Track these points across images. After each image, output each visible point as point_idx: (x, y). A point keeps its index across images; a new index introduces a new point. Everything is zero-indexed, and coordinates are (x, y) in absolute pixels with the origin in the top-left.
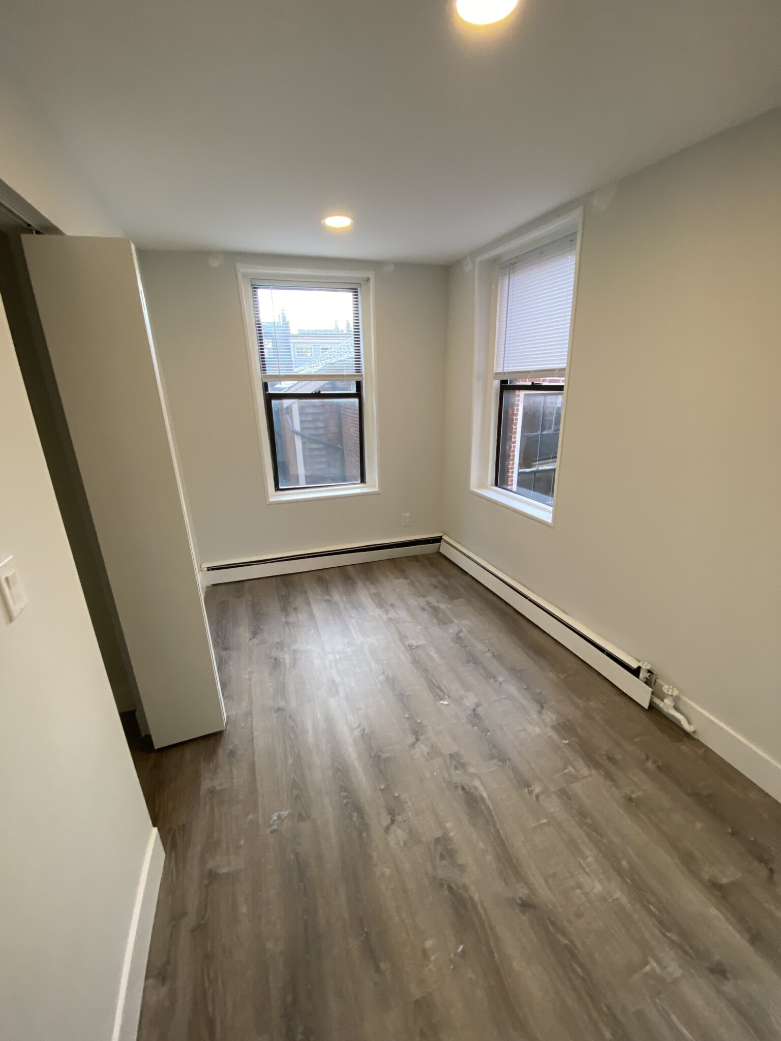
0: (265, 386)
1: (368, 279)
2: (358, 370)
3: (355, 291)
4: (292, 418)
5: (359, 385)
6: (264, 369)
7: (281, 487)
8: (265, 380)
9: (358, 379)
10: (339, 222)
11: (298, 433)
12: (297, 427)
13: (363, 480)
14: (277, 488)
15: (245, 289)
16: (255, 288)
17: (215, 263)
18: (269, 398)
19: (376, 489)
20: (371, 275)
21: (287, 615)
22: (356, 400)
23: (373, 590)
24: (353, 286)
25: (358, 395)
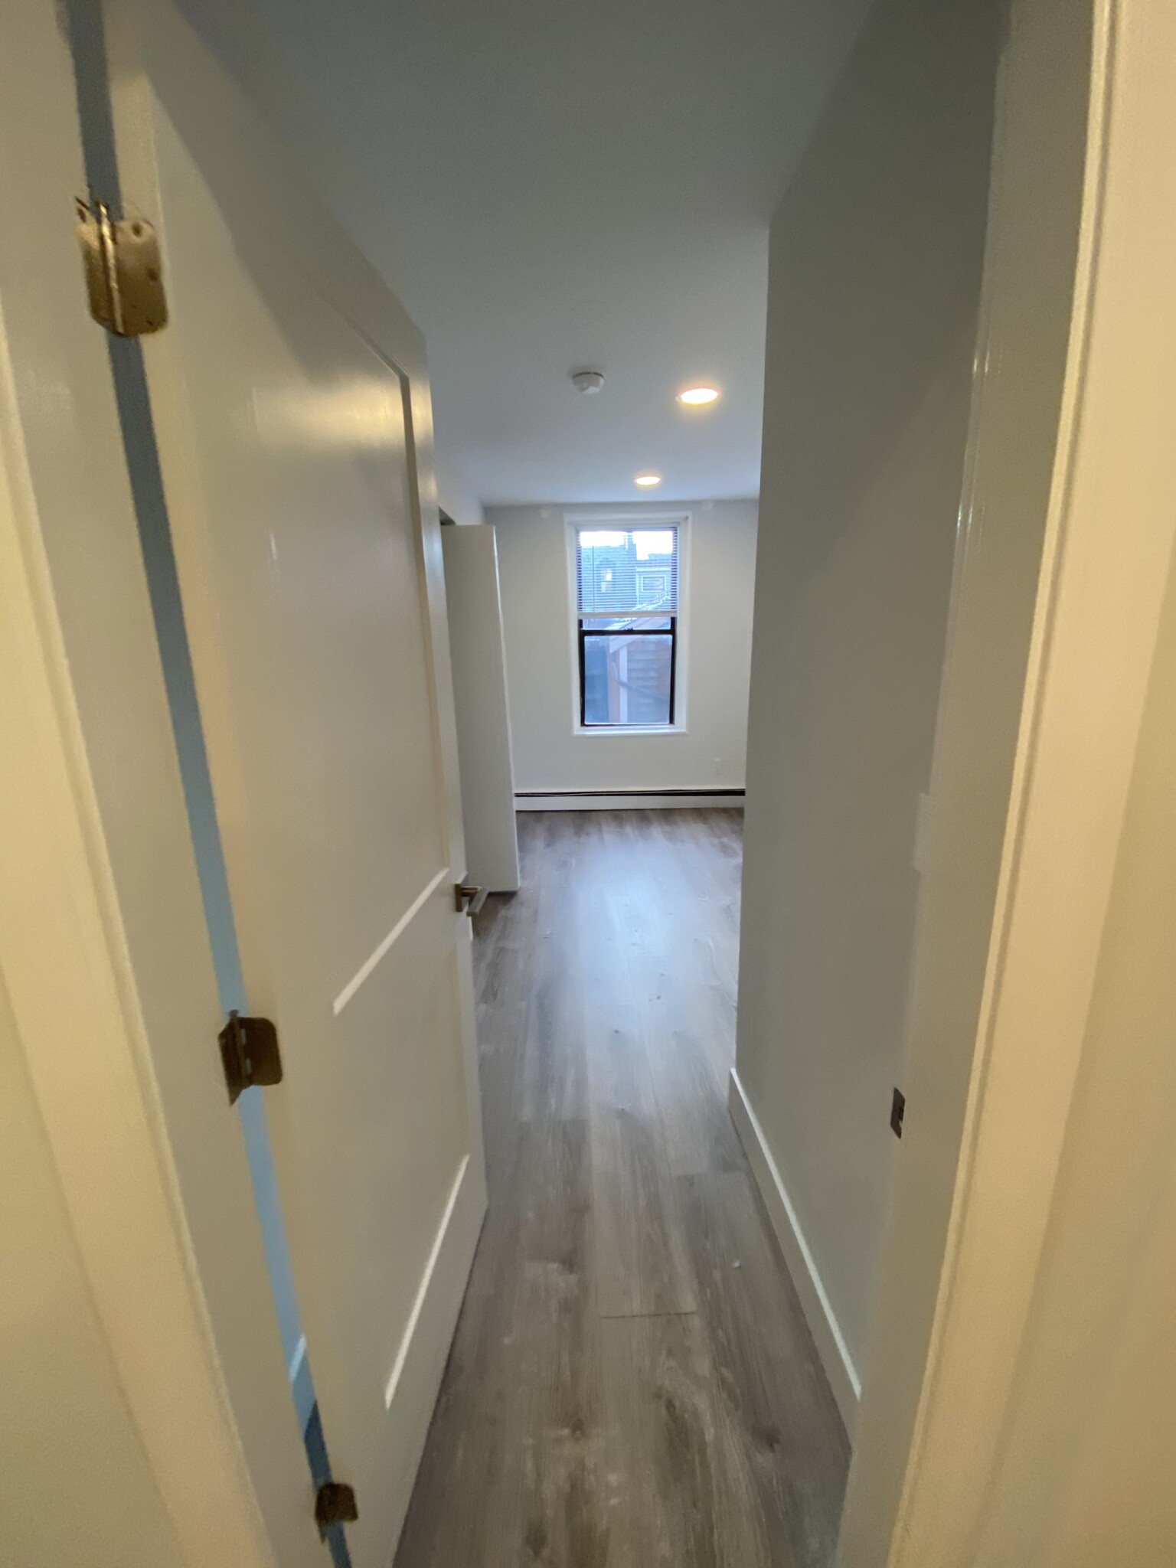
0: (580, 623)
1: (687, 518)
2: (674, 607)
3: (675, 529)
4: (618, 666)
5: (673, 621)
6: (580, 606)
7: (586, 723)
8: (581, 618)
9: (673, 615)
10: (648, 481)
11: (623, 685)
12: (624, 676)
13: (672, 721)
14: (583, 724)
15: (569, 532)
16: (578, 532)
17: (544, 514)
18: (583, 634)
19: (684, 730)
20: (689, 514)
21: (580, 837)
22: (670, 637)
23: (667, 828)
24: (672, 526)
25: (672, 631)
